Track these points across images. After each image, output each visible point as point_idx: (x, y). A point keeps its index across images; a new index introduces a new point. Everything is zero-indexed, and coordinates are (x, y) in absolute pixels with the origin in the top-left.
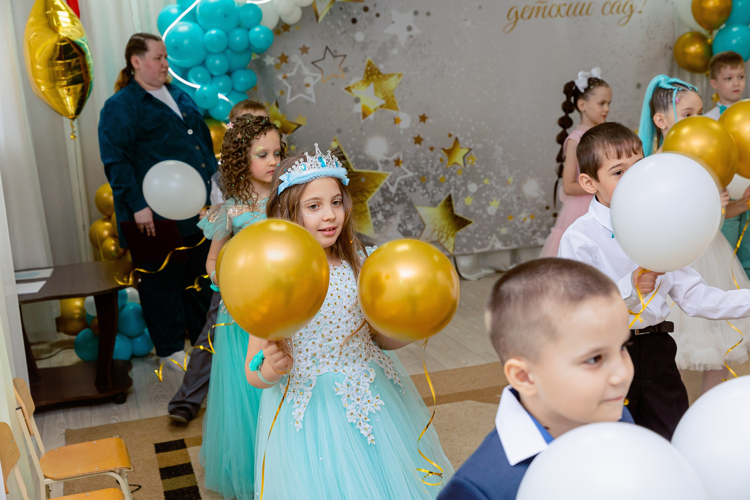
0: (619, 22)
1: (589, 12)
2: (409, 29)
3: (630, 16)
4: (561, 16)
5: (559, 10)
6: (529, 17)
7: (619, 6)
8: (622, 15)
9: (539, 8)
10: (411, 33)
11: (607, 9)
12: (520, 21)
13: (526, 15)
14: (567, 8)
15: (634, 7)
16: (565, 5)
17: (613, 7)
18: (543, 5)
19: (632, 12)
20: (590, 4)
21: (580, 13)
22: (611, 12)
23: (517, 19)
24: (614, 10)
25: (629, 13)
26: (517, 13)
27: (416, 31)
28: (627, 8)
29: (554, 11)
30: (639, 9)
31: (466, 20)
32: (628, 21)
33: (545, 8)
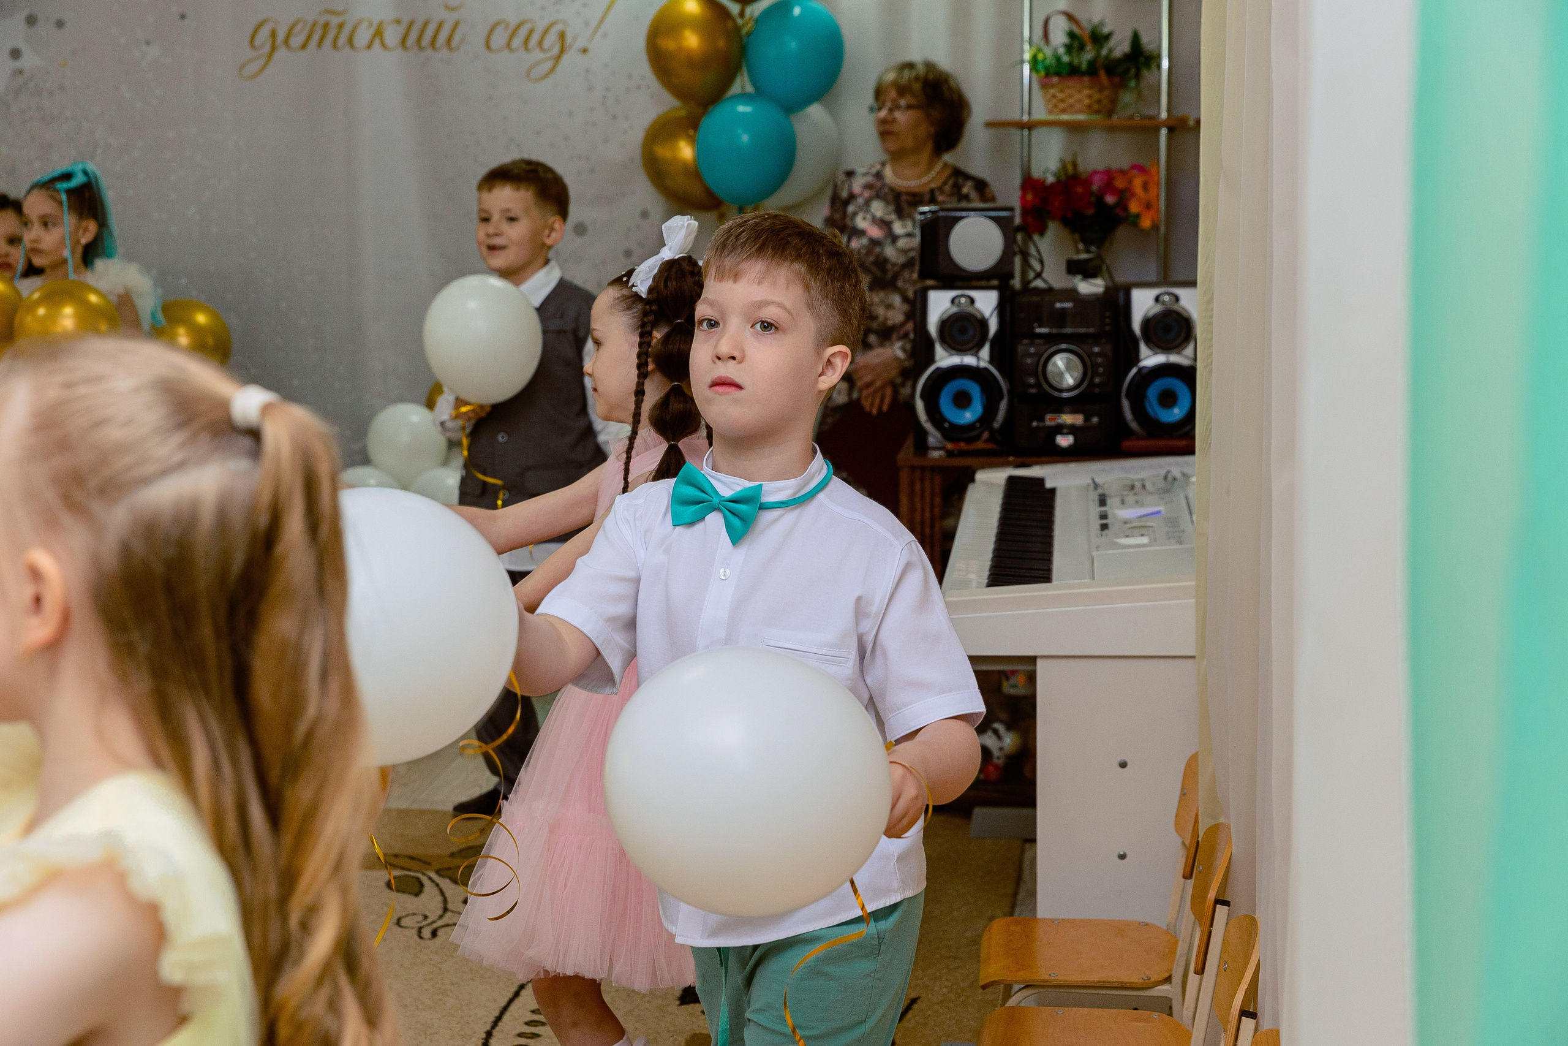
0: (529, 71)
1: (454, 44)
2: (16, 54)
3: (558, 58)
4: (383, 45)
5: (379, 33)
6: (304, 46)
7: (531, 32)
8: (537, 55)
9: (326, 26)
10: (19, 64)
11: (499, 38)
12: (282, 53)
13: (297, 41)
14: (402, 29)
15: (569, 40)
16: (398, 22)
17: (513, 34)
18: (335, 21)
19: (562, 51)
20: (456, 25)
21: (433, 42)
22: (508, 45)
23: (274, 48)
24: (517, 42)
25: (556, 51)
26: (273, 34)
27: (29, 60)
28: (551, 39)
29: (363, 36)
30: (581, 43)
31: (148, 43)
32: (552, 70)
33: (341, 26)
